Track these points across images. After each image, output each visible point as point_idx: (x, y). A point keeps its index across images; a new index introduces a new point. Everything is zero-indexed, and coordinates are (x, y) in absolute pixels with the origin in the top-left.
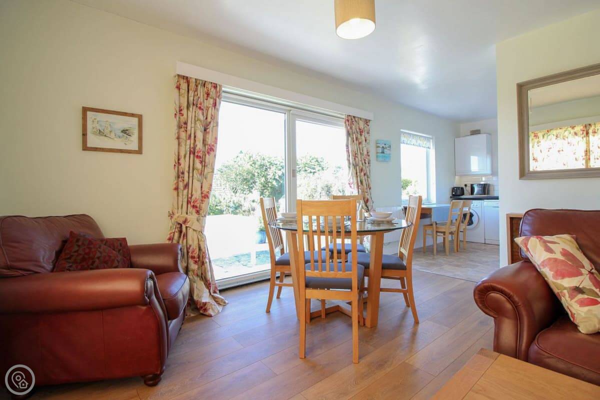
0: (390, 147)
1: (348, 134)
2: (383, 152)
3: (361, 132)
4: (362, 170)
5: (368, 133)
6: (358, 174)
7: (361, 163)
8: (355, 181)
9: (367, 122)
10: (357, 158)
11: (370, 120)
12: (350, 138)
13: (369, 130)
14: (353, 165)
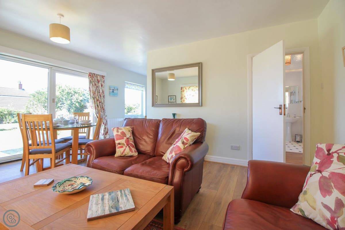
0: (118, 89)
1: (90, 82)
2: (113, 92)
3: (98, 82)
4: (98, 100)
5: (103, 82)
6: (96, 102)
7: (97, 97)
8: (94, 106)
9: (103, 77)
10: (95, 94)
11: (105, 76)
12: (91, 84)
13: (104, 81)
14: (93, 97)
